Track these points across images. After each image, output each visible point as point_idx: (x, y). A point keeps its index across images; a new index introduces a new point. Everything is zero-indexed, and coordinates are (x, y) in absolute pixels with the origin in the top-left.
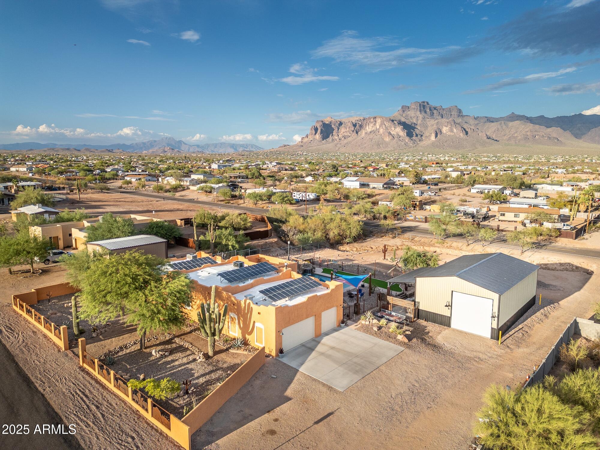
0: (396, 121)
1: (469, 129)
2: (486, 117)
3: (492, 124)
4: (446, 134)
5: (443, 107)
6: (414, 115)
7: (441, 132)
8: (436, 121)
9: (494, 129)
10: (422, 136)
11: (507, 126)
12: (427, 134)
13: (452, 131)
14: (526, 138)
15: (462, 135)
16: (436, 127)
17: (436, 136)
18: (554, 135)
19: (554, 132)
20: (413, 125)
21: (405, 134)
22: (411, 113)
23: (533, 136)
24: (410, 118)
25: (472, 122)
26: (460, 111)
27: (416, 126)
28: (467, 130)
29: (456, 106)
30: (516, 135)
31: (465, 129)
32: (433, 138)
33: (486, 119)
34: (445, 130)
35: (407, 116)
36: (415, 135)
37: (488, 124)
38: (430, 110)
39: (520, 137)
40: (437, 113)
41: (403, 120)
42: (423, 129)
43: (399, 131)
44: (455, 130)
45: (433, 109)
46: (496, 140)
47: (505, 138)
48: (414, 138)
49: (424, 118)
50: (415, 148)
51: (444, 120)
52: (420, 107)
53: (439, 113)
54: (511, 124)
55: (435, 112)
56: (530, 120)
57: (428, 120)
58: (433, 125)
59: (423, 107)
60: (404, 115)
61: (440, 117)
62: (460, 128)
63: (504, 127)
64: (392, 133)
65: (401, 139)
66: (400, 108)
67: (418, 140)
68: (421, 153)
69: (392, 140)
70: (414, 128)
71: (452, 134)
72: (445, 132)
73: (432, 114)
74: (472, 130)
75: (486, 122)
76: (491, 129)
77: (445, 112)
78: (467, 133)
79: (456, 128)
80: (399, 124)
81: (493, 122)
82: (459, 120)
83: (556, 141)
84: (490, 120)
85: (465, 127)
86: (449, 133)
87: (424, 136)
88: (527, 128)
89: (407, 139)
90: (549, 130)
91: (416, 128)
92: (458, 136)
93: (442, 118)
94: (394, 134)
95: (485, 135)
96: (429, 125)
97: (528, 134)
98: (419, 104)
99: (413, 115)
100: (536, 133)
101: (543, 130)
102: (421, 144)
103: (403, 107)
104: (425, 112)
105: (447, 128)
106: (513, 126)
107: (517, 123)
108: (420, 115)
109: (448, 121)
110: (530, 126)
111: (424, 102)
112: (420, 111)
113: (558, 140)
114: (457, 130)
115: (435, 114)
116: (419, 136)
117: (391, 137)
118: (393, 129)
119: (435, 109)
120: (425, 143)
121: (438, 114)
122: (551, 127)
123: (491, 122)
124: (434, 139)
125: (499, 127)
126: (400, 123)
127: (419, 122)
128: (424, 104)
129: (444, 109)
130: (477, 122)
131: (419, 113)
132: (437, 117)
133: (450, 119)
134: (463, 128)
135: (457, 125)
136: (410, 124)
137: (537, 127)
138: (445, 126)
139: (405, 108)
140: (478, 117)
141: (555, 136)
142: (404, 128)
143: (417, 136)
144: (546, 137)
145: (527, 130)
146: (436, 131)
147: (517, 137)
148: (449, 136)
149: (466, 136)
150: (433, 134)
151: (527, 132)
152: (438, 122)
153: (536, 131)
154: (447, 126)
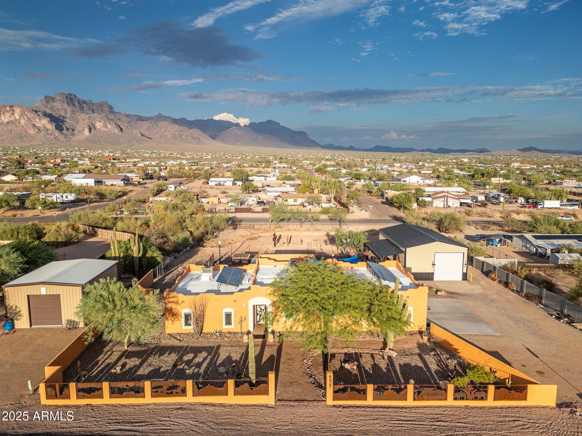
0: (40, 112)
1: (123, 126)
2: (137, 116)
3: (144, 122)
4: (100, 129)
5: (93, 102)
6: (61, 107)
7: (95, 127)
8: (88, 116)
9: (146, 127)
10: (73, 130)
11: (157, 125)
12: (78, 128)
13: (106, 127)
14: (174, 137)
15: (117, 131)
16: (88, 121)
17: (90, 131)
18: (196, 135)
19: (196, 132)
20: (62, 118)
21: (54, 127)
22: (57, 105)
23: (180, 135)
24: (56, 110)
25: (125, 119)
27: (65, 119)
28: (121, 127)
29: (106, 102)
30: (166, 134)
31: (119, 126)
32: (87, 132)
33: (137, 117)
34: (98, 125)
35: (52, 107)
36: (65, 129)
37: (140, 122)
38: (79, 103)
39: (169, 136)
40: (87, 107)
41: (48, 111)
42: (73, 123)
43: (45, 122)
44: (109, 126)
45: (82, 103)
46: (150, 138)
47: (157, 136)
48: (65, 132)
49: (73, 111)
50: (68, 143)
51: (95, 115)
52: (67, 99)
53: (90, 107)
54: (160, 124)
55: (84, 106)
56: (175, 121)
57: (77, 113)
58: (85, 119)
59: (70, 99)
60: (49, 106)
61: (91, 112)
62: (114, 125)
63: (155, 126)
64: (38, 125)
65: (49, 132)
66: (43, 98)
67: (69, 134)
68: (76, 148)
69: (37, 132)
70: (63, 122)
71: (107, 130)
72: (99, 127)
73: (82, 108)
74: (126, 127)
75: (137, 120)
76: (144, 126)
77: (95, 107)
78: (121, 130)
79: (110, 124)
80: (44, 115)
81: (144, 121)
82: (112, 117)
83: (198, 140)
84: (141, 119)
85: (119, 124)
86: (103, 129)
87: (76, 130)
88: (174, 128)
89: (57, 133)
90: (192, 131)
91: (65, 121)
92: (113, 132)
93: (93, 113)
94: (39, 127)
95: (139, 132)
96: (80, 119)
97: (176, 133)
98: (65, 96)
99: (59, 107)
100: (182, 133)
101: (187, 132)
102: (74, 138)
103: (46, 97)
104: (74, 105)
105: (101, 124)
106: (162, 126)
107: (165, 123)
108: (68, 108)
109: (100, 116)
110: (176, 127)
111: (70, 94)
112: (68, 104)
113: (200, 140)
114: (111, 126)
115: (85, 108)
116: (70, 130)
117: (36, 130)
118: (38, 120)
119: (84, 102)
120: (78, 137)
122: (192, 128)
123: (142, 120)
124: (88, 134)
125: (151, 126)
126: (46, 115)
127: (68, 115)
128: (71, 97)
129: (94, 104)
130: (129, 120)
131: (66, 105)
132: (88, 112)
133: (102, 115)
134: (117, 124)
135: (111, 122)
136: (57, 116)
137: (182, 128)
138: (98, 121)
139: (48, 99)
140: (130, 115)
142: (51, 121)
143: (68, 129)
144: (190, 137)
145: (174, 130)
146: (89, 126)
147: (167, 135)
148: (104, 131)
149: (121, 133)
150: (86, 129)
151: (174, 131)
152: (89, 117)
153: (181, 131)
154: (100, 122)
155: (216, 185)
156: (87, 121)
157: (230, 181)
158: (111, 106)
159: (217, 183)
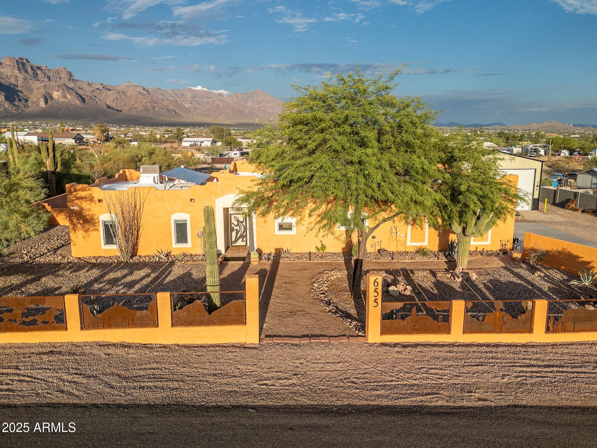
1: (86, 96)
2: (101, 84)
3: (110, 92)
4: (58, 100)
5: (49, 68)
6: (11, 74)
7: (51, 97)
8: (43, 84)
9: (112, 98)
10: (27, 101)
12: (32, 98)
13: (65, 97)
14: (146, 109)
15: (78, 102)
16: (44, 90)
17: (46, 102)
20: (12, 86)
21: (3, 97)
22: (7, 71)
23: (152, 107)
24: (5, 77)
26: (70, 75)
27: (17, 88)
28: (83, 97)
29: (65, 68)
30: (136, 106)
31: (80, 96)
32: (42, 103)
34: (56, 95)
36: (17, 99)
38: (32, 69)
39: (140, 108)
42: (27, 93)
44: (69, 96)
45: (35, 68)
46: (117, 110)
47: (126, 108)
48: (16, 103)
49: (25, 79)
50: (21, 115)
51: (53, 83)
52: (18, 65)
53: (45, 74)
54: (128, 94)
55: (39, 72)
57: (31, 81)
58: (39, 89)
59: (22, 64)
61: (46, 79)
62: (75, 94)
67: (22, 106)
68: (30, 122)
70: (14, 91)
71: (66, 101)
72: (56, 97)
73: (36, 75)
74: (89, 98)
76: (110, 97)
77: (51, 74)
78: (84, 100)
79: (69, 94)
81: (110, 90)
82: (71, 85)
83: (174, 113)
85: (81, 94)
86: (62, 100)
87: (30, 100)
88: (146, 99)
89: (7, 104)
91: (17, 90)
92: (74, 103)
93: (50, 80)
95: (104, 104)
96: (34, 88)
97: (148, 105)
98: (15, 60)
99: (9, 74)
100: (155, 105)
101: (161, 103)
104: (26, 72)
105: (59, 93)
106: (132, 96)
108: (19, 75)
111: (22, 59)
112: (19, 70)
113: (176, 112)
114: (71, 96)
115: (40, 75)
116: (23, 101)
119: (39, 68)
121: (43, 75)
123: (108, 89)
124: (44, 106)
125: (118, 96)
127: (20, 83)
129: (50, 70)
131: (17, 71)
132: (43, 79)
133: (60, 83)
134: (79, 94)
135: (70, 91)
136: (7, 84)
138: (56, 90)
141: (172, 109)
143: (20, 100)
144: (164, 109)
145: (146, 101)
146: (45, 96)
147: (138, 107)
148: (62, 102)
149: (82, 104)
150: (42, 100)
151: (146, 103)
152: (45, 86)
153: (155, 103)
154: (58, 91)
155: (191, 145)
156: (42, 90)
157: (208, 141)
158: (70, 72)
159: (192, 143)
